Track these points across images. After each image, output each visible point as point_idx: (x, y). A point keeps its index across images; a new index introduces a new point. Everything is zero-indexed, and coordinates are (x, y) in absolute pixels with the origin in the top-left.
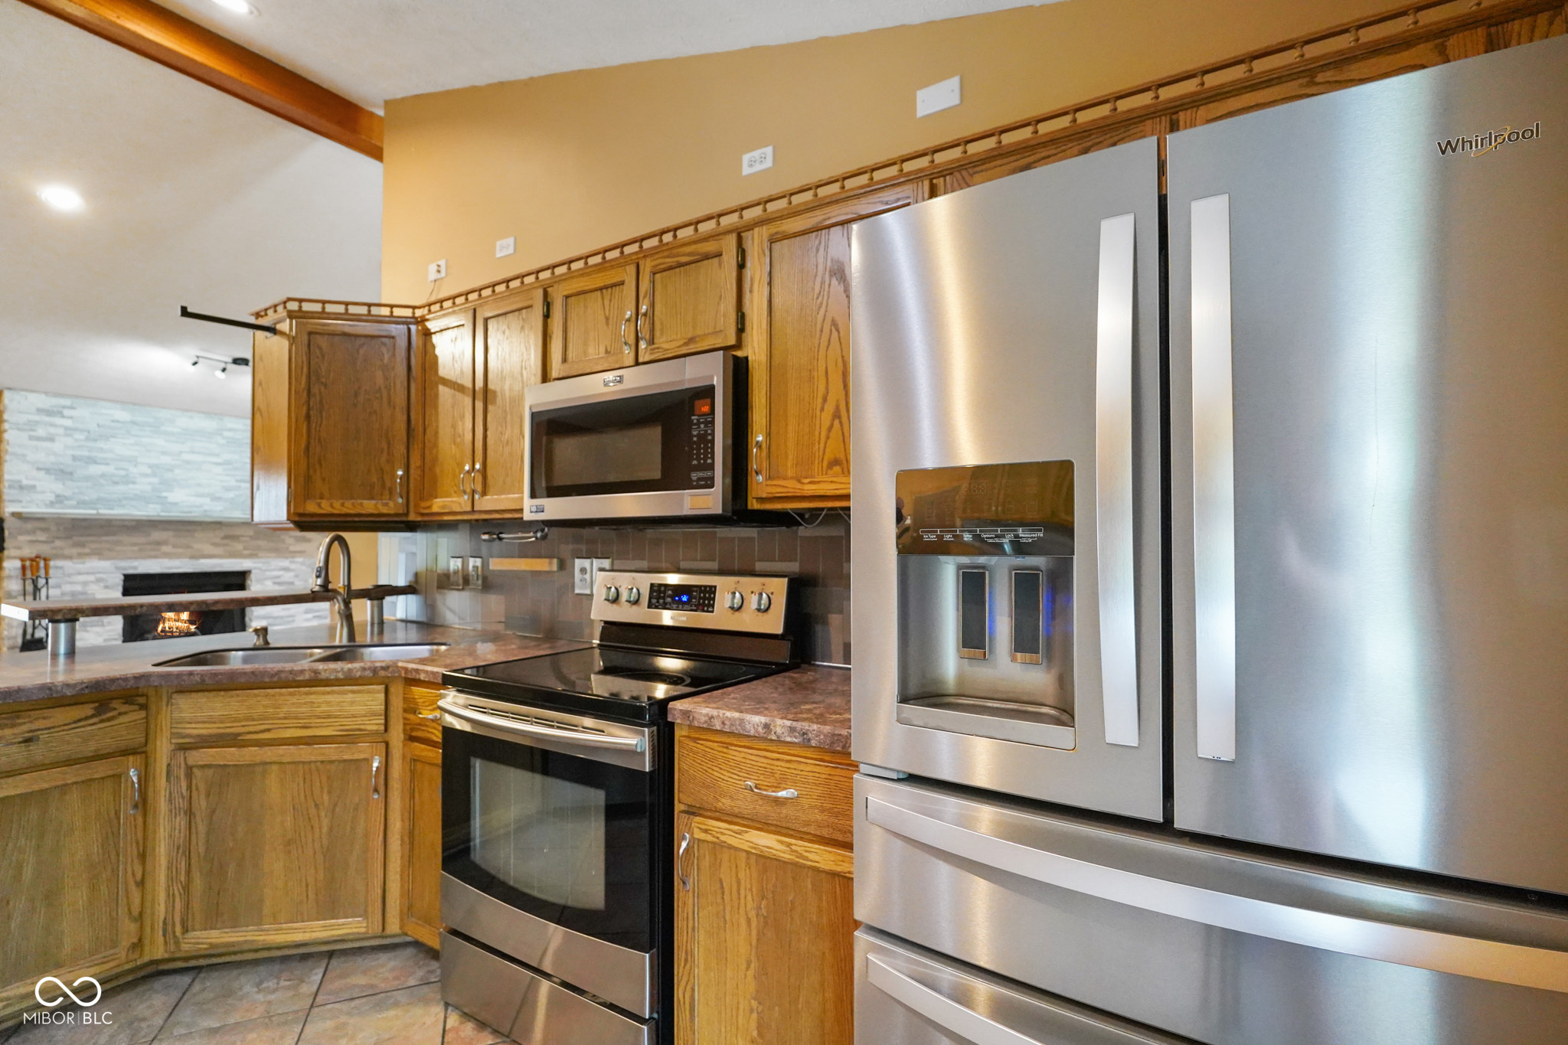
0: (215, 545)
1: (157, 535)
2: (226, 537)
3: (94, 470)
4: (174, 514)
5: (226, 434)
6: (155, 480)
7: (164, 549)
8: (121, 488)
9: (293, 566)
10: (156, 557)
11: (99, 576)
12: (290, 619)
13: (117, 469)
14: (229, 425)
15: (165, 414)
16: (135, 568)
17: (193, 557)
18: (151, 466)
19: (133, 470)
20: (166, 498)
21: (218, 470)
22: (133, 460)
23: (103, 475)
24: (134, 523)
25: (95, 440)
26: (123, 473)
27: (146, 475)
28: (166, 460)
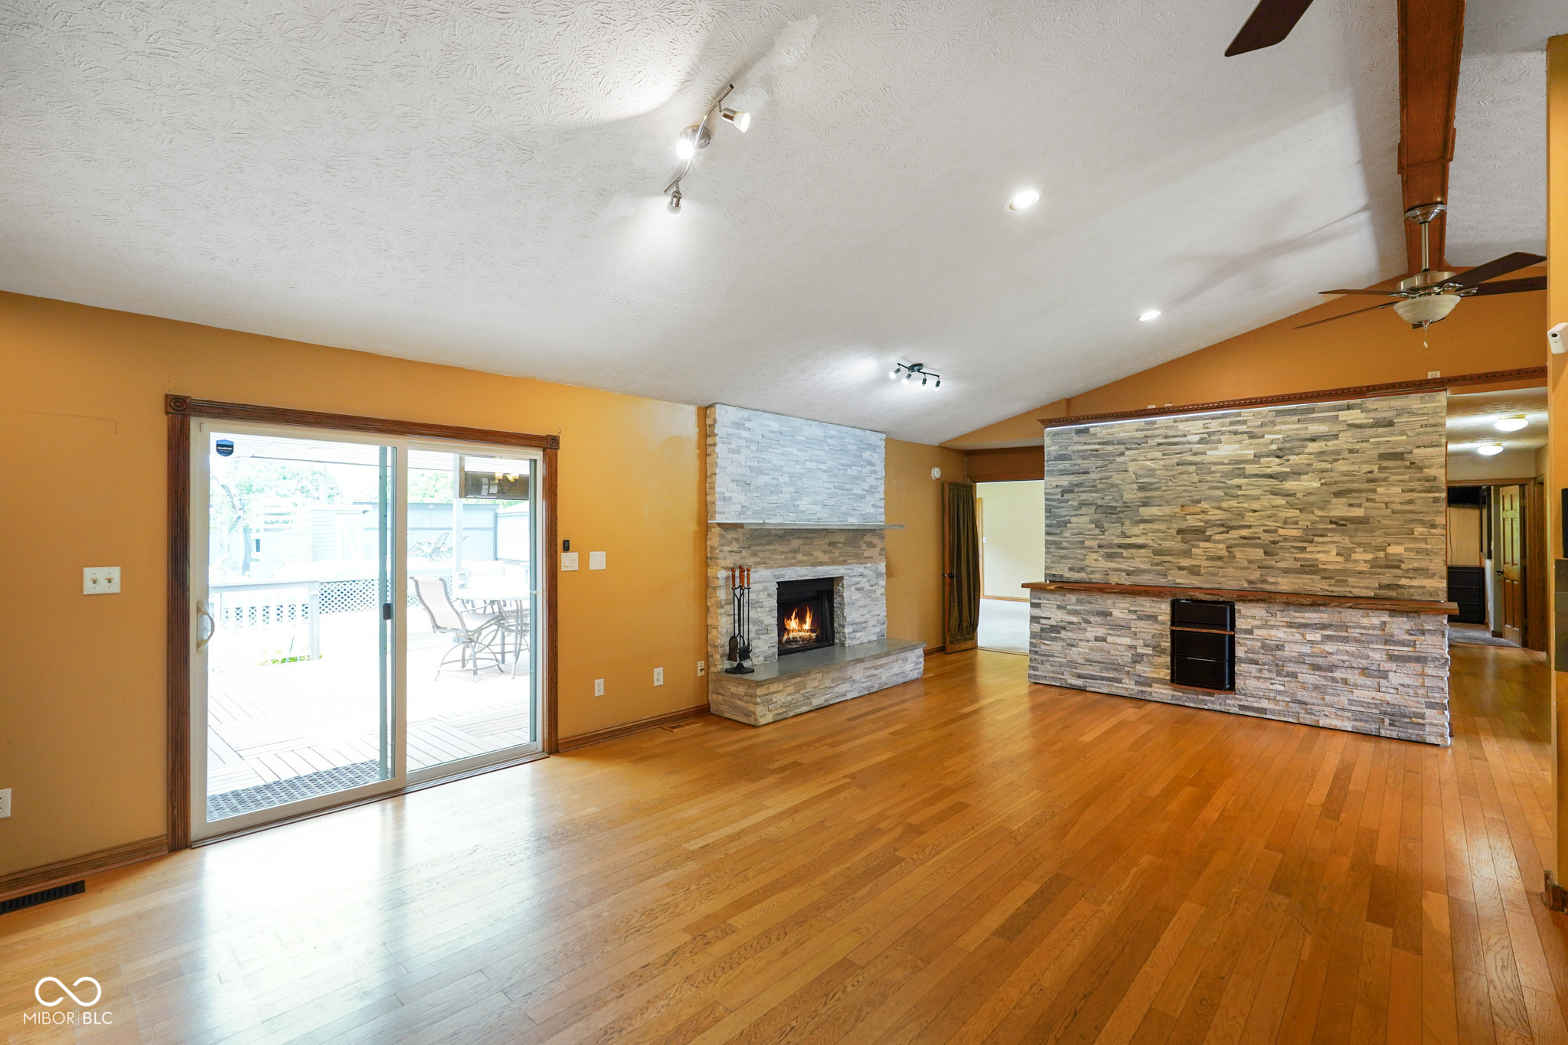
0: (825, 552)
1: (796, 543)
2: (830, 544)
3: (762, 480)
4: (803, 522)
5: (830, 441)
6: (792, 489)
7: (799, 556)
8: (774, 498)
9: (866, 572)
10: (793, 565)
11: (764, 584)
12: (864, 625)
13: (773, 479)
14: (832, 432)
15: (797, 423)
16: (783, 576)
17: (814, 565)
18: (791, 475)
19: (781, 480)
20: (798, 506)
21: (824, 477)
22: (779, 469)
23: (766, 485)
24: (782, 532)
25: (762, 451)
26: (775, 482)
27: (785, 483)
28: (798, 468)
